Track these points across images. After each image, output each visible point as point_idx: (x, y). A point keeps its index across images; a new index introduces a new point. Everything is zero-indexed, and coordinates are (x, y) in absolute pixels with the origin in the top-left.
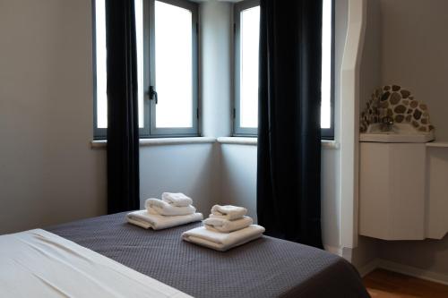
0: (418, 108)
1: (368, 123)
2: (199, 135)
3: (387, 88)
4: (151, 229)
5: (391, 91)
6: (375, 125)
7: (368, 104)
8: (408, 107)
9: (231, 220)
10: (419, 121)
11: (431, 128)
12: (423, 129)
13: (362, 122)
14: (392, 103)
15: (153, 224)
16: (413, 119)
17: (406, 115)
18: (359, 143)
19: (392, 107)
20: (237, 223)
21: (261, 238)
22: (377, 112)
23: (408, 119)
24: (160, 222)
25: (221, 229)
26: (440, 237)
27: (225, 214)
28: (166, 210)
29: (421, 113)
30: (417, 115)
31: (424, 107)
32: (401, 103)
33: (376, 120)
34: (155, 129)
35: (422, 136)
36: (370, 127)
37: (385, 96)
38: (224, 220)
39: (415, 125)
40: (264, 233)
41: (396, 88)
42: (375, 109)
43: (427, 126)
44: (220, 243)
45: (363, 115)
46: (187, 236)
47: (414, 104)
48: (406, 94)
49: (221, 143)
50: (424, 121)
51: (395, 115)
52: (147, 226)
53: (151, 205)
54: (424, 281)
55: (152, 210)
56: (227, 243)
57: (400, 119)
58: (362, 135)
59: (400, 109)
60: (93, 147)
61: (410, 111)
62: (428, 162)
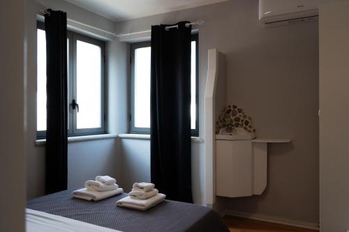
0: (247, 119)
1: (220, 128)
2: (106, 132)
3: (230, 107)
4: (92, 201)
5: (232, 108)
6: (224, 129)
7: (220, 117)
8: (242, 118)
9: (147, 191)
10: (248, 127)
11: (254, 131)
12: (250, 131)
13: (217, 128)
14: (233, 116)
15: (94, 197)
16: (244, 125)
17: (240, 123)
18: (215, 140)
19: (233, 118)
20: (150, 193)
21: (164, 201)
22: (224, 121)
23: (242, 125)
24: (98, 196)
25: (141, 197)
26: (260, 194)
27: (142, 188)
28: (102, 188)
29: (248, 122)
30: (247, 123)
31: (250, 118)
32: (237, 116)
33: (224, 126)
34: (77, 130)
35: (250, 136)
36: (221, 130)
37: (229, 112)
38: (142, 192)
39: (246, 129)
40: (166, 198)
41: (235, 107)
42: (223, 119)
43: (252, 130)
44: (143, 205)
45: (217, 123)
46: (121, 203)
47: (245, 116)
48: (240, 111)
49: (121, 138)
50: (250, 127)
51: (234, 123)
52: (90, 199)
53: (89, 185)
54: (252, 220)
55: (90, 188)
56: (148, 206)
57: (237, 125)
58: (217, 136)
59: (237, 119)
60: (37, 145)
61: (242, 121)
62: (253, 150)
